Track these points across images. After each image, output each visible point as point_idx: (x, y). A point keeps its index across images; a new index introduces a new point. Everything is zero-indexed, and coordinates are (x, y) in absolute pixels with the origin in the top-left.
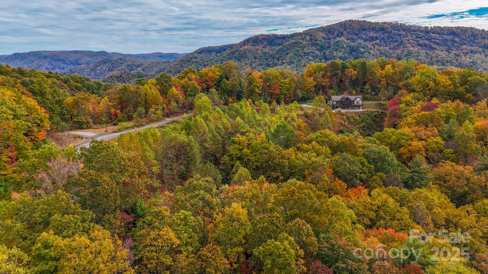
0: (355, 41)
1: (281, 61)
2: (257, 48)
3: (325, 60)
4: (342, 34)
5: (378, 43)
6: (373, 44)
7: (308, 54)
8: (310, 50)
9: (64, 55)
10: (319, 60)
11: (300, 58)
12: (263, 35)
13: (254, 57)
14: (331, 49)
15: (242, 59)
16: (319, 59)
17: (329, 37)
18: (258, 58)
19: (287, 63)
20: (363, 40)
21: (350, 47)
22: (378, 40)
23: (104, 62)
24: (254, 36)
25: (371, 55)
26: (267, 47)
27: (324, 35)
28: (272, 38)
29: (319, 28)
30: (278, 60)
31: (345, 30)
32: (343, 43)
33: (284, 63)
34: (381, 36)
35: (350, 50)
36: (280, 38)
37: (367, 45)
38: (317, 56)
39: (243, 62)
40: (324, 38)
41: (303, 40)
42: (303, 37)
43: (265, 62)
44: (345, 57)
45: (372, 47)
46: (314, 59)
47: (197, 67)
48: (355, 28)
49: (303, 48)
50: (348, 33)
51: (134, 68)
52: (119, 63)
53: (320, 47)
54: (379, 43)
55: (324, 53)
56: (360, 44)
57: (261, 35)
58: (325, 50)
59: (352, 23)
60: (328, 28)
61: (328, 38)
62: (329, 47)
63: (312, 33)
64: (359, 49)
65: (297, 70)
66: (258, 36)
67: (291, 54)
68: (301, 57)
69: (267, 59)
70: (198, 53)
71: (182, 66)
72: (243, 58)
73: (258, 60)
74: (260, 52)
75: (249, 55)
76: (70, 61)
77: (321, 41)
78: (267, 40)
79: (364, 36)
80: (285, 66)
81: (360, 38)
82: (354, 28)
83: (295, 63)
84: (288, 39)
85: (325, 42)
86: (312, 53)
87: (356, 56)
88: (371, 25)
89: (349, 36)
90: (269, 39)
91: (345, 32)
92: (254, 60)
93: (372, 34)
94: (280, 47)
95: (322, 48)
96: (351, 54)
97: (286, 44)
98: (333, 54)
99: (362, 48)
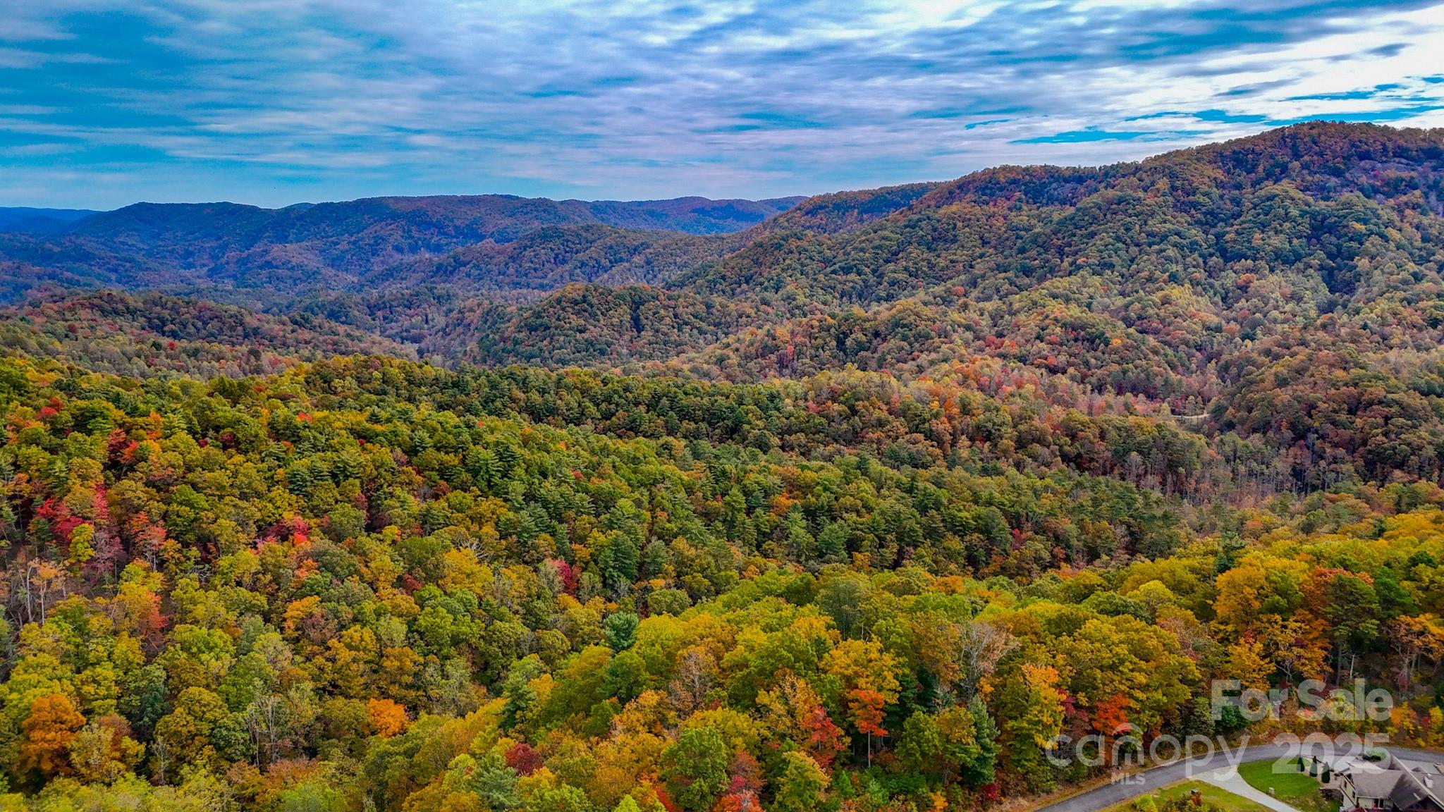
0: (1332, 194)
1: (1070, 260)
2: (992, 209)
3: (1221, 261)
4: (1284, 169)
5: (1415, 200)
6: (1399, 205)
7: (1164, 238)
8: (1168, 225)
9: (442, 211)
10: (1201, 260)
11: (1134, 250)
12: (1012, 169)
13: (981, 238)
14: (1243, 222)
15: (941, 245)
16: (1201, 256)
17: (1238, 179)
18: (993, 243)
19: (1089, 266)
20: (1362, 190)
21: (1313, 216)
22: (1417, 192)
23: (545, 237)
24: (984, 173)
25: (1392, 245)
26: (1025, 207)
27: (1219, 174)
28: (1040, 179)
29: (1201, 150)
30: (1061, 253)
31: (1297, 156)
32: (1287, 202)
33: (1079, 268)
34: (1426, 177)
35: (1313, 228)
36: (1066, 181)
37: (1374, 212)
38: (1193, 246)
39: (944, 254)
40: (1220, 185)
41: (1145, 191)
42: (1147, 181)
43: (1017, 261)
44: (1294, 252)
45: (1395, 217)
46: (1184, 257)
47: (802, 265)
48: (1334, 151)
49: (1144, 217)
50: (1305, 166)
51: (623, 255)
52: (583, 242)
53: (1205, 214)
54: (1421, 201)
55: (1219, 236)
56: (1349, 205)
57: (1004, 168)
58: (1222, 224)
59: (1319, 135)
60: (1234, 152)
61: (1233, 182)
62: (1236, 216)
63: (1177, 168)
64: (1345, 223)
65: (1123, 294)
66: (994, 171)
67: (1104, 238)
68: (1137, 249)
69: (1022, 251)
70: (807, 214)
71: (757, 262)
72: (946, 241)
73: (991, 250)
74: (999, 223)
75: (963, 233)
76: (456, 227)
77: (1206, 194)
78: (1025, 184)
79: (1364, 180)
80: (1082, 276)
81: (1351, 185)
82: (1328, 152)
83: (1118, 268)
84: (1093, 184)
85: (1221, 197)
86: (1178, 234)
87: (1334, 249)
88: (1390, 140)
89: (1310, 178)
90: (1031, 182)
91: (1296, 164)
92: (978, 251)
93: (1393, 171)
94: (1070, 211)
95: (1210, 219)
96: (1314, 241)
97: (1087, 201)
98: (1250, 242)
99: (1358, 220)
